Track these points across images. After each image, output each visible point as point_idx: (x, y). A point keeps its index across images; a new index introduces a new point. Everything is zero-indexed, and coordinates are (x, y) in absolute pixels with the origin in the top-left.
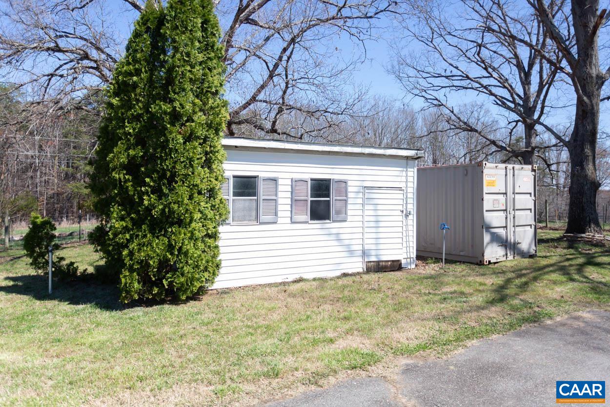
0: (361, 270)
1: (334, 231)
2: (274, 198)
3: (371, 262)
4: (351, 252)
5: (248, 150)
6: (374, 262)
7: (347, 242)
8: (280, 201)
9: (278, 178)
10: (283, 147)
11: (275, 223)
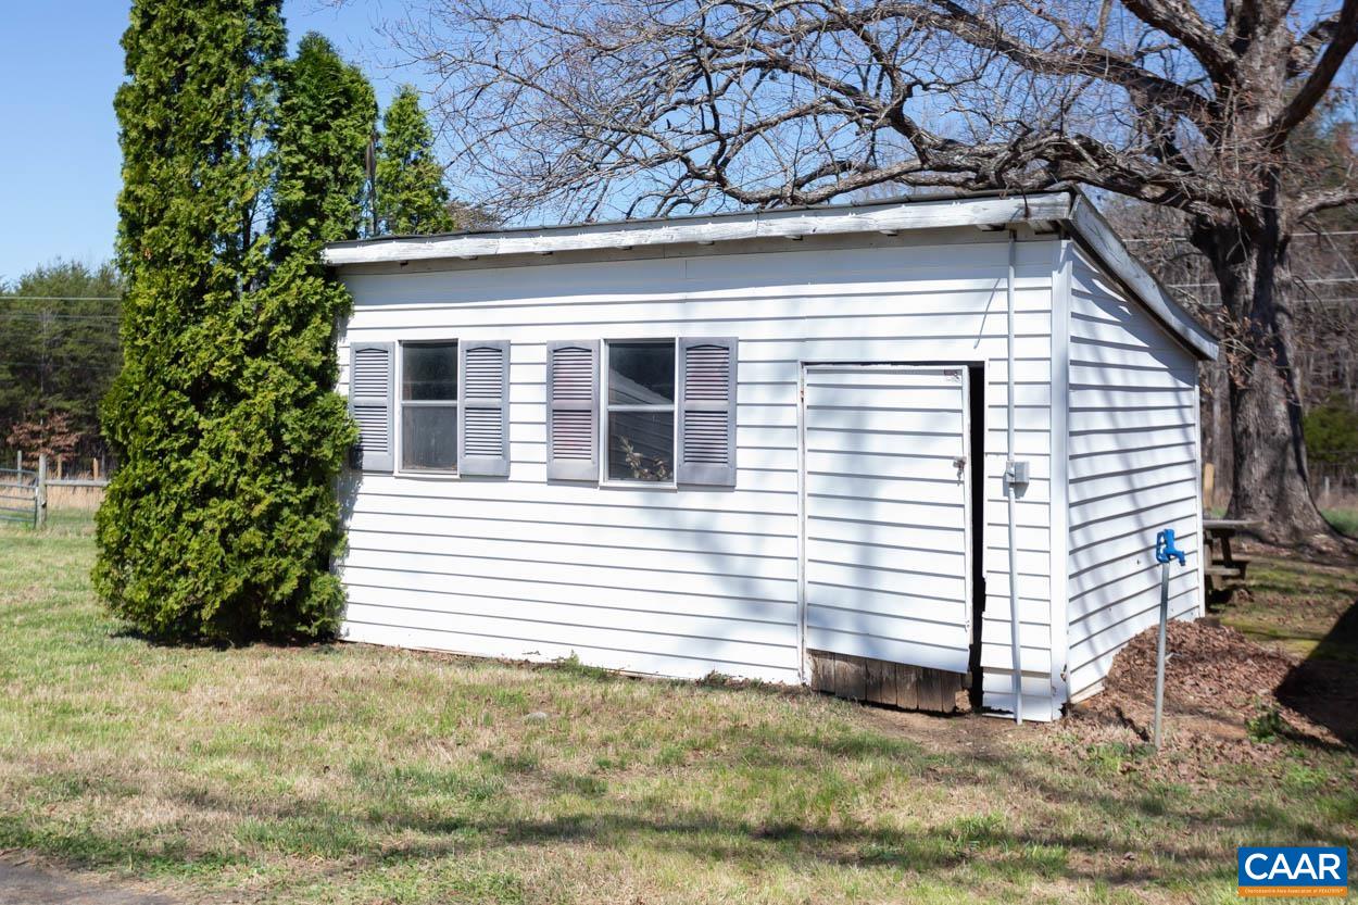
0: (792, 680)
1: (692, 520)
2: (495, 402)
3: (833, 656)
4: (756, 605)
5: (430, 270)
6: (845, 658)
7: (739, 566)
8: (516, 413)
9: (510, 344)
10: (491, 251)
11: (504, 478)
